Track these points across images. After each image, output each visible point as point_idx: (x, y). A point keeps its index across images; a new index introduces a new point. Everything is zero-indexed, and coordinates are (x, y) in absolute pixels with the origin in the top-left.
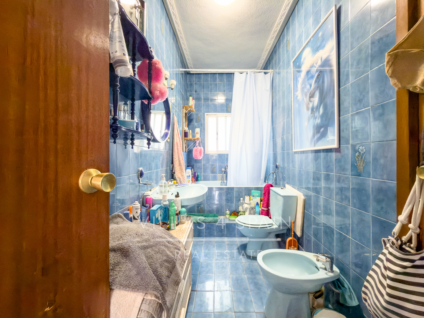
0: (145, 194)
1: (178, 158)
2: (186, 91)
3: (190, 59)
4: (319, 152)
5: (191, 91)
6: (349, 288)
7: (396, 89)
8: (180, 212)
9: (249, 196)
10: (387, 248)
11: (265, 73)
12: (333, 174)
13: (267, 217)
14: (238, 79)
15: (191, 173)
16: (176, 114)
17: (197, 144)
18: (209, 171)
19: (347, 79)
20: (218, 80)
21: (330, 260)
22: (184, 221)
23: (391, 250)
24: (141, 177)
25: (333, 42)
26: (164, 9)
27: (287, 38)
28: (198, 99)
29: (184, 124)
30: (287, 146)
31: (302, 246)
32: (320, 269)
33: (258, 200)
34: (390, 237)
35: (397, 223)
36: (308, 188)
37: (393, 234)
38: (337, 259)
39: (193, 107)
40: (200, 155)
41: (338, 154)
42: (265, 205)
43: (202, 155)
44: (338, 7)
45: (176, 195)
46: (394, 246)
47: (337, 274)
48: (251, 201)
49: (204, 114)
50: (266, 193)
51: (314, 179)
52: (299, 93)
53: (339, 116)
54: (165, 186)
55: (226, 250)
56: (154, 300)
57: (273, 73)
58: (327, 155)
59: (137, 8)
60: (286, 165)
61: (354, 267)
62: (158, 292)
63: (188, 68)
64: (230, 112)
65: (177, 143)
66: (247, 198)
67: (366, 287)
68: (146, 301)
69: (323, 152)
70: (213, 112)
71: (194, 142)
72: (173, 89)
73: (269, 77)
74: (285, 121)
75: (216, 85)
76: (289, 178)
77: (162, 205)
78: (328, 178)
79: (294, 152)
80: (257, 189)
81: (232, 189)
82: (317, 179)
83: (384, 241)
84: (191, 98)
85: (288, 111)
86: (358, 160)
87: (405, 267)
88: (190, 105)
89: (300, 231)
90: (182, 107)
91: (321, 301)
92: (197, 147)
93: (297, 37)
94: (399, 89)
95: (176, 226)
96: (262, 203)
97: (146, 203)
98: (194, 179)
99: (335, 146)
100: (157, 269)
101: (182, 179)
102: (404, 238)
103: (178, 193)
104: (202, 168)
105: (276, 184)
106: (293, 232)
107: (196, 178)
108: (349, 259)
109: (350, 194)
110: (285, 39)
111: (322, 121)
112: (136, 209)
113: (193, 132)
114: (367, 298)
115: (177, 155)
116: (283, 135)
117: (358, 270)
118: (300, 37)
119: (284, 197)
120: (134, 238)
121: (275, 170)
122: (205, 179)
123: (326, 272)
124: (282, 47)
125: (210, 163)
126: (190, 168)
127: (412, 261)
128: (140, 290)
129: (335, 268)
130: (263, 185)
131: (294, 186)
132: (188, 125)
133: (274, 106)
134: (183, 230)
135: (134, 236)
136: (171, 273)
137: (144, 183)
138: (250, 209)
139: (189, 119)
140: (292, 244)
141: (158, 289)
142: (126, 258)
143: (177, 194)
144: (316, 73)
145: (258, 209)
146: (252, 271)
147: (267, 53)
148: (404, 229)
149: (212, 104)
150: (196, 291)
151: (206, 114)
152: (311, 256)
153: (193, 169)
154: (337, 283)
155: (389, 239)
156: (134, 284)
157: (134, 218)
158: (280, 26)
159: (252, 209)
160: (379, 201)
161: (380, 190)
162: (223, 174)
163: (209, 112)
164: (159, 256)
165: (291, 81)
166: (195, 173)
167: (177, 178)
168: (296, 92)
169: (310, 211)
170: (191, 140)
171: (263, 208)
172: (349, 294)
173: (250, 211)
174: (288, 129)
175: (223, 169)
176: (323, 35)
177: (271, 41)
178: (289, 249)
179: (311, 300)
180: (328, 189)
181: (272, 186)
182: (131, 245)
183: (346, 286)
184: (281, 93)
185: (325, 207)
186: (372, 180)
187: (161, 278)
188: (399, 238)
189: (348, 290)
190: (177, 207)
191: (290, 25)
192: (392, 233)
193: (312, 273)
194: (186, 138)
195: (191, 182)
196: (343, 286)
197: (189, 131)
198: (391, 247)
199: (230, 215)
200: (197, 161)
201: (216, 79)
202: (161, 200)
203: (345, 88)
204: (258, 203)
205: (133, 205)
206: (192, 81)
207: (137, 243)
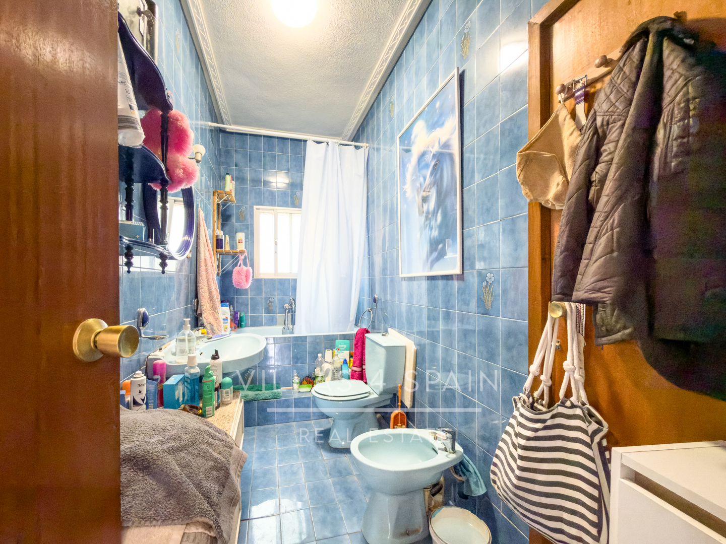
0: (149, 357)
1: (207, 288)
2: (218, 163)
3: (227, 106)
4: (436, 279)
5: (227, 164)
6: (475, 473)
7: (528, 200)
8: (220, 384)
9: (332, 350)
10: (518, 409)
11: (357, 147)
12: (455, 311)
13: (361, 382)
14: (313, 152)
15: (229, 313)
16: (202, 206)
17: (241, 262)
18: (261, 308)
19: (473, 177)
20: (276, 149)
21: (451, 435)
22: (229, 399)
23: (522, 410)
24: (143, 326)
25: (454, 121)
26: (181, 11)
27: (391, 99)
28: (240, 180)
29: (216, 224)
30: (390, 266)
31: (413, 422)
32: (439, 452)
33: (346, 355)
34: (521, 395)
35: (528, 375)
36: (420, 333)
37: (524, 391)
38: (460, 434)
39: (233, 194)
40: (247, 281)
41: (460, 282)
42: (358, 362)
43: (250, 281)
44: (460, 71)
45: (213, 356)
46: (525, 406)
47: (459, 455)
48: (335, 358)
49: (252, 207)
50: (359, 344)
51: (429, 319)
52: (408, 187)
53: (463, 229)
54: (189, 341)
55: (296, 443)
56: (202, 532)
57: (368, 148)
58: (447, 284)
59: (143, 15)
60: (389, 298)
61: (480, 443)
62: (209, 518)
63: (223, 123)
64: (300, 207)
65: (205, 259)
66: (328, 353)
67: (495, 465)
68: (188, 537)
69: (442, 279)
70: (269, 206)
71: (235, 256)
72: (200, 161)
73: (362, 154)
74: (387, 229)
75: (273, 157)
76: (393, 318)
77: (187, 375)
78: (448, 316)
79: (401, 279)
80: (344, 337)
81: (303, 339)
82: (432, 318)
83: (514, 399)
84: (228, 178)
85: (391, 213)
86: (486, 293)
87: (536, 430)
88: (227, 189)
89: (410, 399)
90: (211, 193)
91: (439, 498)
92: (240, 266)
93: (405, 100)
94: (531, 200)
95: (216, 409)
96: (352, 359)
97: (155, 373)
98: (234, 325)
99: (457, 271)
100: (201, 483)
101: (215, 325)
102: (536, 394)
103: (216, 352)
104: (248, 304)
105: (373, 328)
106: (400, 401)
107: (237, 323)
108: (474, 432)
109: (476, 340)
110: (388, 99)
111: (440, 233)
112: (140, 385)
113: (233, 238)
114: (496, 479)
115: (206, 283)
116: (384, 250)
117: (486, 445)
118: (410, 100)
119: (387, 348)
120: (151, 436)
121: (372, 306)
122: (256, 323)
123: (446, 453)
124: (383, 110)
125: (263, 295)
126: (228, 304)
127: (544, 421)
128: (176, 521)
129: (458, 448)
130: (355, 331)
131: (400, 330)
132: (223, 226)
133: (370, 202)
134: (228, 415)
135: (149, 433)
136: (224, 486)
137: (149, 337)
138: (333, 371)
139: (225, 216)
140: (399, 421)
141: (209, 514)
142: (143, 472)
143: (214, 353)
144: (432, 161)
145: (347, 371)
146: (340, 472)
147: (359, 115)
148: (536, 382)
149: (267, 190)
150: (248, 519)
151: (255, 207)
152: (426, 434)
153: (231, 306)
154: (460, 467)
155: (520, 397)
156: (165, 513)
157: (135, 403)
158: (380, 77)
159: (337, 370)
160: (509, 349)
161: (511, 333)
162: (287, 314)
163: (262, 205)
164: (200, 461)
165: (397, 167)
166: (236, 313)
167: (205, 324)
168: (404, 186)
169: (424, 368)
170: (227, 253)
171: (354, 369)
172: (475, 480)
173: (333, 374)
174: (392, 241)
175: (287, 306)
176: (441, 106)
177: (366, 96)
178: (394, 428)
179: (427, 497)
180: (449, 333)
181: (367, 332)
182: (148, 448)
183: (471, 469)
184: (381, 184)
185: (444, 359)
186: (501, 319)
187: (209, 496)
188: (530, 394)
189: (474, 475)
190: (216, 377)
191: (394, 77)
192: (524, 389)
193: (428, 458)
194: (219, 250)
195: (229, 329)
196: (468, 471)
197: (225, 237)
198: (523, 406)
199: (301, 383)
200: (238, 292)
201: (273, 146)
202: (186, 366)
203: (469, 189)
204: (345, 360)
205: (132, 379)
206: (229, 146)
207: (159, 445)
